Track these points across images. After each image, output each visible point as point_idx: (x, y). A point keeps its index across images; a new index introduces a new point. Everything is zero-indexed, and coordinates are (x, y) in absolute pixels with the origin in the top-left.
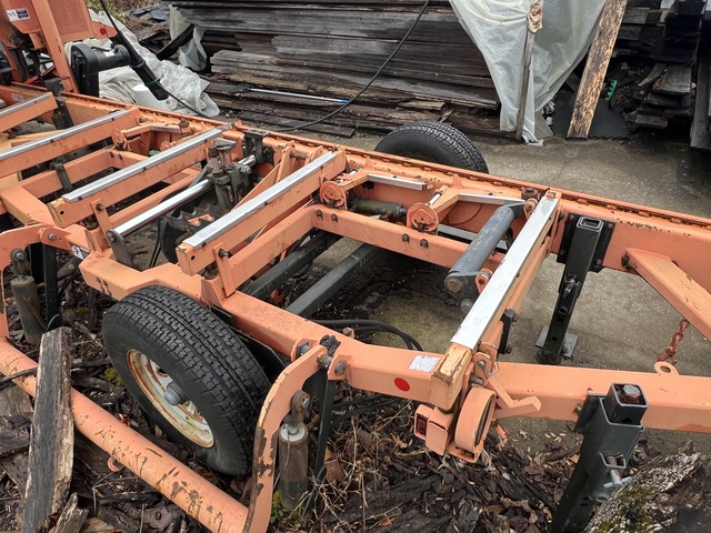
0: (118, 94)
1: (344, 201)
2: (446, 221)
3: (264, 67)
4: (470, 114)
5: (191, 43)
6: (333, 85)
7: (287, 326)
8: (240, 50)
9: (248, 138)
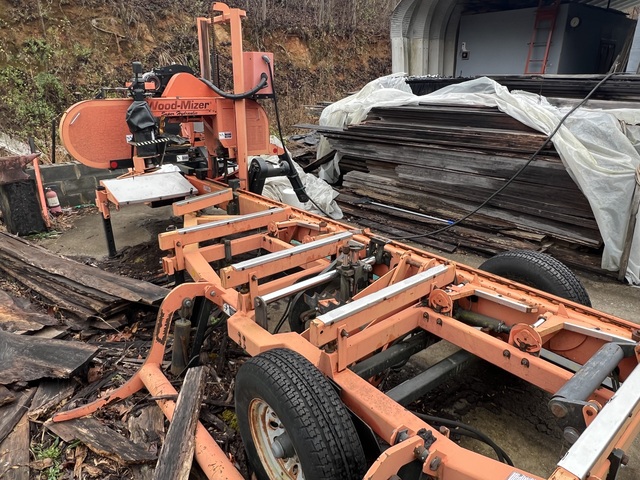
0: (270, 193)
1: (451, 308)
2: (547, 346)
3: (384, 187)
4: (569, 249)
5: (331, 163)
6: (442, 208)
7: (387, 410)
8: (368, 172)
9: (372, 243)
